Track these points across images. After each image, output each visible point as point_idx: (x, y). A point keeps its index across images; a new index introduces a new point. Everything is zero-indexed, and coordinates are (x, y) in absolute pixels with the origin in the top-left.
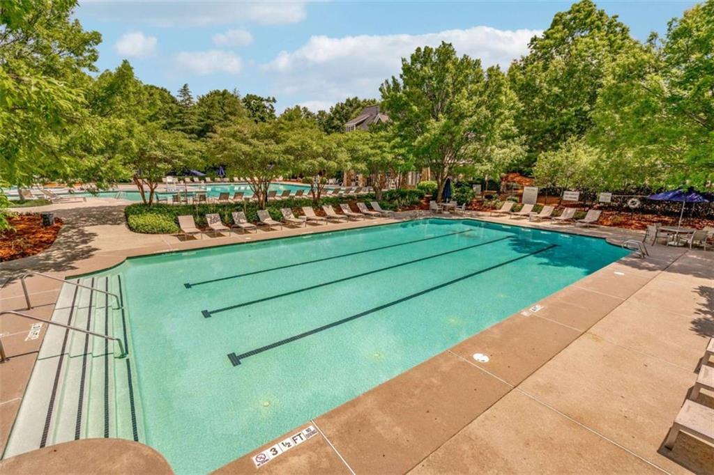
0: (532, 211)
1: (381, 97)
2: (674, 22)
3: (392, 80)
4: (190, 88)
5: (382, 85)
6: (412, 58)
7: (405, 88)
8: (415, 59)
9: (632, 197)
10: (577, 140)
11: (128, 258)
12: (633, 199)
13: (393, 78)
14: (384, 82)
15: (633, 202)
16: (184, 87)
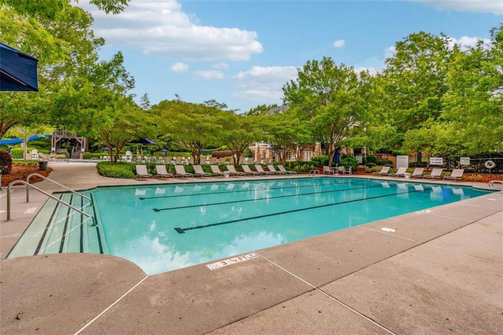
0: (406, 172)
1: (283, 94)
2: (494, 30)
3: (291, 82)
4: (148, 96)
5: (284, 86)
6: (304, 68)
7: (300, 88)
8: (307, 68)
9: (488, 160)
10: (435, 120)
11: (98, 187)
12: (489, 161)
13: (292, 81)
14: (286, 83)
15: (488, 164)
16: (145, 95)
